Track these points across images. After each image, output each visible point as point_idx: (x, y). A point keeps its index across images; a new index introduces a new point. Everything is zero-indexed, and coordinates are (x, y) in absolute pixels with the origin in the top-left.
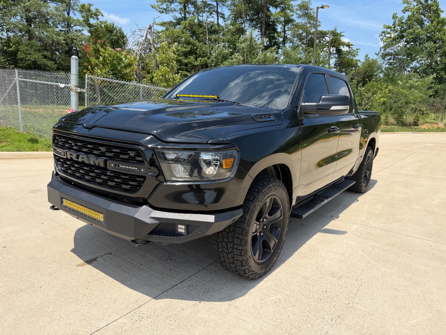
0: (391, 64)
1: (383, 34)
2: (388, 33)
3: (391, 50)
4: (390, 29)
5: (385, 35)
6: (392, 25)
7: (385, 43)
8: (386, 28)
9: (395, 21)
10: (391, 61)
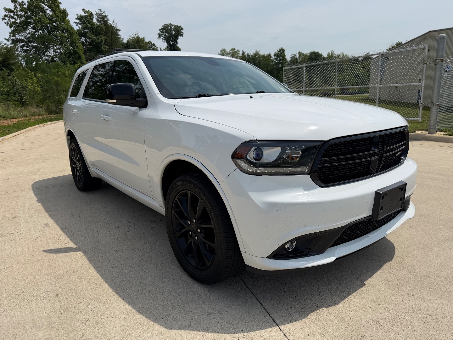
0: (25, 51)
1: (6, 18)
2: (12, 18)
3: (22, 36)
4: (13, 13)
5: (9, 20)
6: (13, 10)
7: (13, 28)
8: (8, 12)
9: (16, 5)
10: (25, 48)
